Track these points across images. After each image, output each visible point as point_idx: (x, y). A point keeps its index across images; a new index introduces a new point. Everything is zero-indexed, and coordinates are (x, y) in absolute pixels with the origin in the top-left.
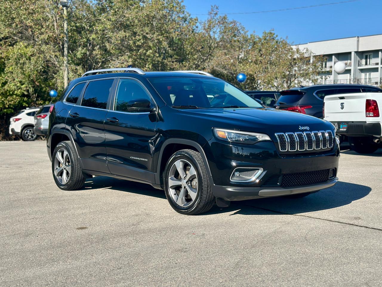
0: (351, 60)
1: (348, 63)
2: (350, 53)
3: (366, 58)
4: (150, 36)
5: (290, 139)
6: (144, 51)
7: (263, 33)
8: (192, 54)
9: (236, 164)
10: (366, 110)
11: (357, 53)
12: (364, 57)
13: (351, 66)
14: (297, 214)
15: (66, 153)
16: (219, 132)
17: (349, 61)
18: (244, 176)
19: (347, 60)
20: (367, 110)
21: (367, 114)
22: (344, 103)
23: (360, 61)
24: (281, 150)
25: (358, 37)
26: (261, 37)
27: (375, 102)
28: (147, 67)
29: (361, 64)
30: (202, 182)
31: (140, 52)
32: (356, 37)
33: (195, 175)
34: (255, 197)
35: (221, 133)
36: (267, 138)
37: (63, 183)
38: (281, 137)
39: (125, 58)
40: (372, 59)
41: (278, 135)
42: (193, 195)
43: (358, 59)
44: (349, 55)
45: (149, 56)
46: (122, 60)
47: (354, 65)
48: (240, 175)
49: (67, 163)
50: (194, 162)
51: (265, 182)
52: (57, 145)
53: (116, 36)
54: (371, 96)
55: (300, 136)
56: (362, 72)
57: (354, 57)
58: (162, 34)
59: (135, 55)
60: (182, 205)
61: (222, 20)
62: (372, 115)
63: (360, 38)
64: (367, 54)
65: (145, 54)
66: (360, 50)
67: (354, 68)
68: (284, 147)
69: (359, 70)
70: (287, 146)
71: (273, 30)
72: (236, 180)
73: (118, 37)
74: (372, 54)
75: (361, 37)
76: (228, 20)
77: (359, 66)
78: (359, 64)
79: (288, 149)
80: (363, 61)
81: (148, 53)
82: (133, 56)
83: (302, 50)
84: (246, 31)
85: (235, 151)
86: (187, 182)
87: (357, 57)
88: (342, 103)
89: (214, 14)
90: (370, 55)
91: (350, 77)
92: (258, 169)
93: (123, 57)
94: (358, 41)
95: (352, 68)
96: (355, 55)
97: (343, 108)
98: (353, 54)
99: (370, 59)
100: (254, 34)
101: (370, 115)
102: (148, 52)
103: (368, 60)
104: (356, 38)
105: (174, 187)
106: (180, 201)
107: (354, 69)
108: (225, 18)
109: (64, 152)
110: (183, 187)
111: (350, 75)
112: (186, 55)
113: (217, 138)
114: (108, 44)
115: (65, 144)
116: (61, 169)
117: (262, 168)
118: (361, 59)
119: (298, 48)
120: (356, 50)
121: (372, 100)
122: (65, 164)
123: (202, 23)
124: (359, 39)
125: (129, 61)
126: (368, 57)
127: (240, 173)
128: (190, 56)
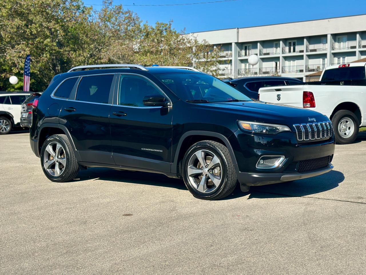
0: (231, 50)
1: (229, 54)
2: (231, 44)
3: (246, 49)
4: (47, 25)
5: (305, 130)
6: (42, 40)
7: (156, 23)
8: (88, 43)
9: (261, 152)
10: (303, 101)
11: (237, 44)
12: (244, 48)
13: (232, 57)
14: (305, 196)
15: (59, 146)
16: (243, 124)
17: (230, 52)
18: (267, 164)
19: (228, 50)
20: (305, 101)
21: (305, 105)
22: (280, 95)
23: (240, 52)
24: (299, 139)
25: (238, 28)
26: (154, 27)
27: (311, 94)
28: (44, 56)
29: (241, 54)
30: (227, 170)
31: (38, 41)
32: (235, 28)
33: (219, 163)
34: (278, 182)
35: (245, 125)
36: (287, 129)
37: (56, 175)
38: (298, 127)
39: (22, 47)
40: (251, 50)
41: (296, 126)
42: (217, 182)
43: (238, 49)
44: (230, 46)
45: (46, 45)
46: (19, 49)
47: (235, 56)
48: (263, 162)
49: (59, 156)
50: (218, 151)
51: (286, 168)
52: (47, 138)
53: (12, 24)
54: (308, 88)
55: (311, 126)
56: (242, 63)
57: (235, 48)
58: (58, 23)
59: (32, 44)
60: (204, 192)
61: (118, 9)
62: (309, 106)
63: (240, 30)
64: (246, 45)
65: (43, 42)
66: (240, 41)
67: (235, 58)
68: (300, 137)
69: (239, 61)
70: (303, 136)
71: (172, 22)
72: (261, 167)
73: (14, 25)
74: (251, 45)
75: (240, 28)
76: (123, 9)
77: (239, 57)
78: (239, 54)
79: (304, 139)
80: (243, 52)
81: (45, 42)
82: (29, 44)
83: (201, 41)
84: (139, 21)
85: (256, 139)
86: (208, 171)
87: (237, 47)
88: (279, 95)
89: (109, 3)
90: (249, 46)
91: (231, 67)
92: (280, 157)
93: (20, 46)
94: (238, 32)
95: (233, 58)
96: (235, 46)
97: (280, 99)
98: (233, 45)
99: (249, 50)
100: (147, 24)
101: (307, 106)
102: (46, 40)
103: (248, 51)
104: (236, 30)
105: (194, 175)
106: (202, 188)
107: (235, 60)
108: (120, 7)
109: (57, 145)
110: (204, 175)
111: (231, 65)
112: (83, 44)
113: (242, 130)
114: (3, 32)
115: (58, 138)
116: (53, 161)
117: (284, 156)
118: (241, 49)
119: (196, 40)
120: (236, 41)
121: (309, 92)
122: (58, 157)
123: (97, 12)
124: (238, 30)
125: (26, 50)
126: (248, 48)
127: (264, 160)
128: (86, 46)
